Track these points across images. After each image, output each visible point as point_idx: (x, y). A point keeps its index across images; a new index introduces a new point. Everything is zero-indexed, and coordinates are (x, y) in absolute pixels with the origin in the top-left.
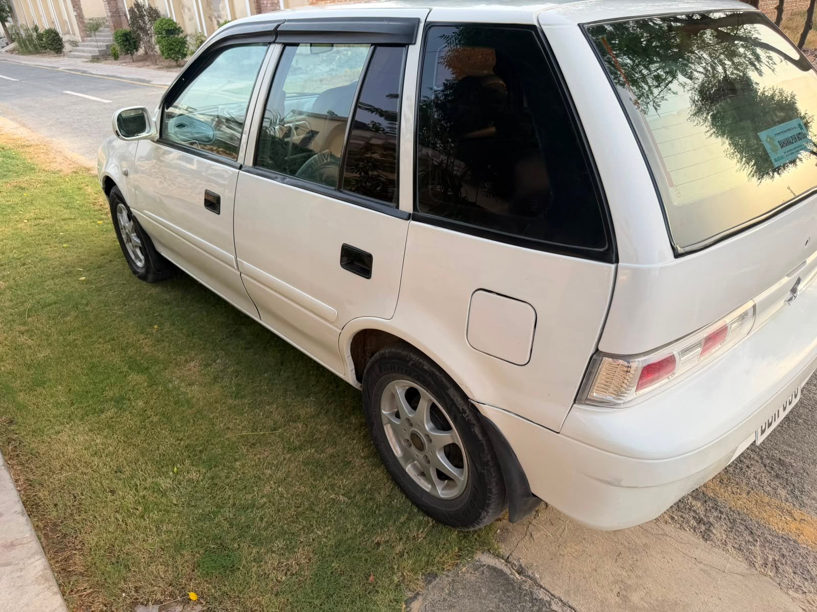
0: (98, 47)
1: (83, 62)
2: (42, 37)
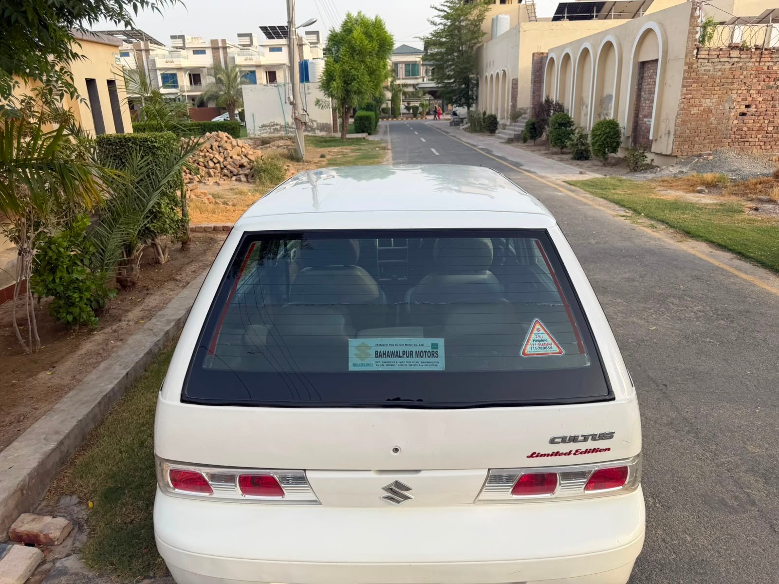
0: (515, 130)
1: (501, 143)
2: (486, 121)
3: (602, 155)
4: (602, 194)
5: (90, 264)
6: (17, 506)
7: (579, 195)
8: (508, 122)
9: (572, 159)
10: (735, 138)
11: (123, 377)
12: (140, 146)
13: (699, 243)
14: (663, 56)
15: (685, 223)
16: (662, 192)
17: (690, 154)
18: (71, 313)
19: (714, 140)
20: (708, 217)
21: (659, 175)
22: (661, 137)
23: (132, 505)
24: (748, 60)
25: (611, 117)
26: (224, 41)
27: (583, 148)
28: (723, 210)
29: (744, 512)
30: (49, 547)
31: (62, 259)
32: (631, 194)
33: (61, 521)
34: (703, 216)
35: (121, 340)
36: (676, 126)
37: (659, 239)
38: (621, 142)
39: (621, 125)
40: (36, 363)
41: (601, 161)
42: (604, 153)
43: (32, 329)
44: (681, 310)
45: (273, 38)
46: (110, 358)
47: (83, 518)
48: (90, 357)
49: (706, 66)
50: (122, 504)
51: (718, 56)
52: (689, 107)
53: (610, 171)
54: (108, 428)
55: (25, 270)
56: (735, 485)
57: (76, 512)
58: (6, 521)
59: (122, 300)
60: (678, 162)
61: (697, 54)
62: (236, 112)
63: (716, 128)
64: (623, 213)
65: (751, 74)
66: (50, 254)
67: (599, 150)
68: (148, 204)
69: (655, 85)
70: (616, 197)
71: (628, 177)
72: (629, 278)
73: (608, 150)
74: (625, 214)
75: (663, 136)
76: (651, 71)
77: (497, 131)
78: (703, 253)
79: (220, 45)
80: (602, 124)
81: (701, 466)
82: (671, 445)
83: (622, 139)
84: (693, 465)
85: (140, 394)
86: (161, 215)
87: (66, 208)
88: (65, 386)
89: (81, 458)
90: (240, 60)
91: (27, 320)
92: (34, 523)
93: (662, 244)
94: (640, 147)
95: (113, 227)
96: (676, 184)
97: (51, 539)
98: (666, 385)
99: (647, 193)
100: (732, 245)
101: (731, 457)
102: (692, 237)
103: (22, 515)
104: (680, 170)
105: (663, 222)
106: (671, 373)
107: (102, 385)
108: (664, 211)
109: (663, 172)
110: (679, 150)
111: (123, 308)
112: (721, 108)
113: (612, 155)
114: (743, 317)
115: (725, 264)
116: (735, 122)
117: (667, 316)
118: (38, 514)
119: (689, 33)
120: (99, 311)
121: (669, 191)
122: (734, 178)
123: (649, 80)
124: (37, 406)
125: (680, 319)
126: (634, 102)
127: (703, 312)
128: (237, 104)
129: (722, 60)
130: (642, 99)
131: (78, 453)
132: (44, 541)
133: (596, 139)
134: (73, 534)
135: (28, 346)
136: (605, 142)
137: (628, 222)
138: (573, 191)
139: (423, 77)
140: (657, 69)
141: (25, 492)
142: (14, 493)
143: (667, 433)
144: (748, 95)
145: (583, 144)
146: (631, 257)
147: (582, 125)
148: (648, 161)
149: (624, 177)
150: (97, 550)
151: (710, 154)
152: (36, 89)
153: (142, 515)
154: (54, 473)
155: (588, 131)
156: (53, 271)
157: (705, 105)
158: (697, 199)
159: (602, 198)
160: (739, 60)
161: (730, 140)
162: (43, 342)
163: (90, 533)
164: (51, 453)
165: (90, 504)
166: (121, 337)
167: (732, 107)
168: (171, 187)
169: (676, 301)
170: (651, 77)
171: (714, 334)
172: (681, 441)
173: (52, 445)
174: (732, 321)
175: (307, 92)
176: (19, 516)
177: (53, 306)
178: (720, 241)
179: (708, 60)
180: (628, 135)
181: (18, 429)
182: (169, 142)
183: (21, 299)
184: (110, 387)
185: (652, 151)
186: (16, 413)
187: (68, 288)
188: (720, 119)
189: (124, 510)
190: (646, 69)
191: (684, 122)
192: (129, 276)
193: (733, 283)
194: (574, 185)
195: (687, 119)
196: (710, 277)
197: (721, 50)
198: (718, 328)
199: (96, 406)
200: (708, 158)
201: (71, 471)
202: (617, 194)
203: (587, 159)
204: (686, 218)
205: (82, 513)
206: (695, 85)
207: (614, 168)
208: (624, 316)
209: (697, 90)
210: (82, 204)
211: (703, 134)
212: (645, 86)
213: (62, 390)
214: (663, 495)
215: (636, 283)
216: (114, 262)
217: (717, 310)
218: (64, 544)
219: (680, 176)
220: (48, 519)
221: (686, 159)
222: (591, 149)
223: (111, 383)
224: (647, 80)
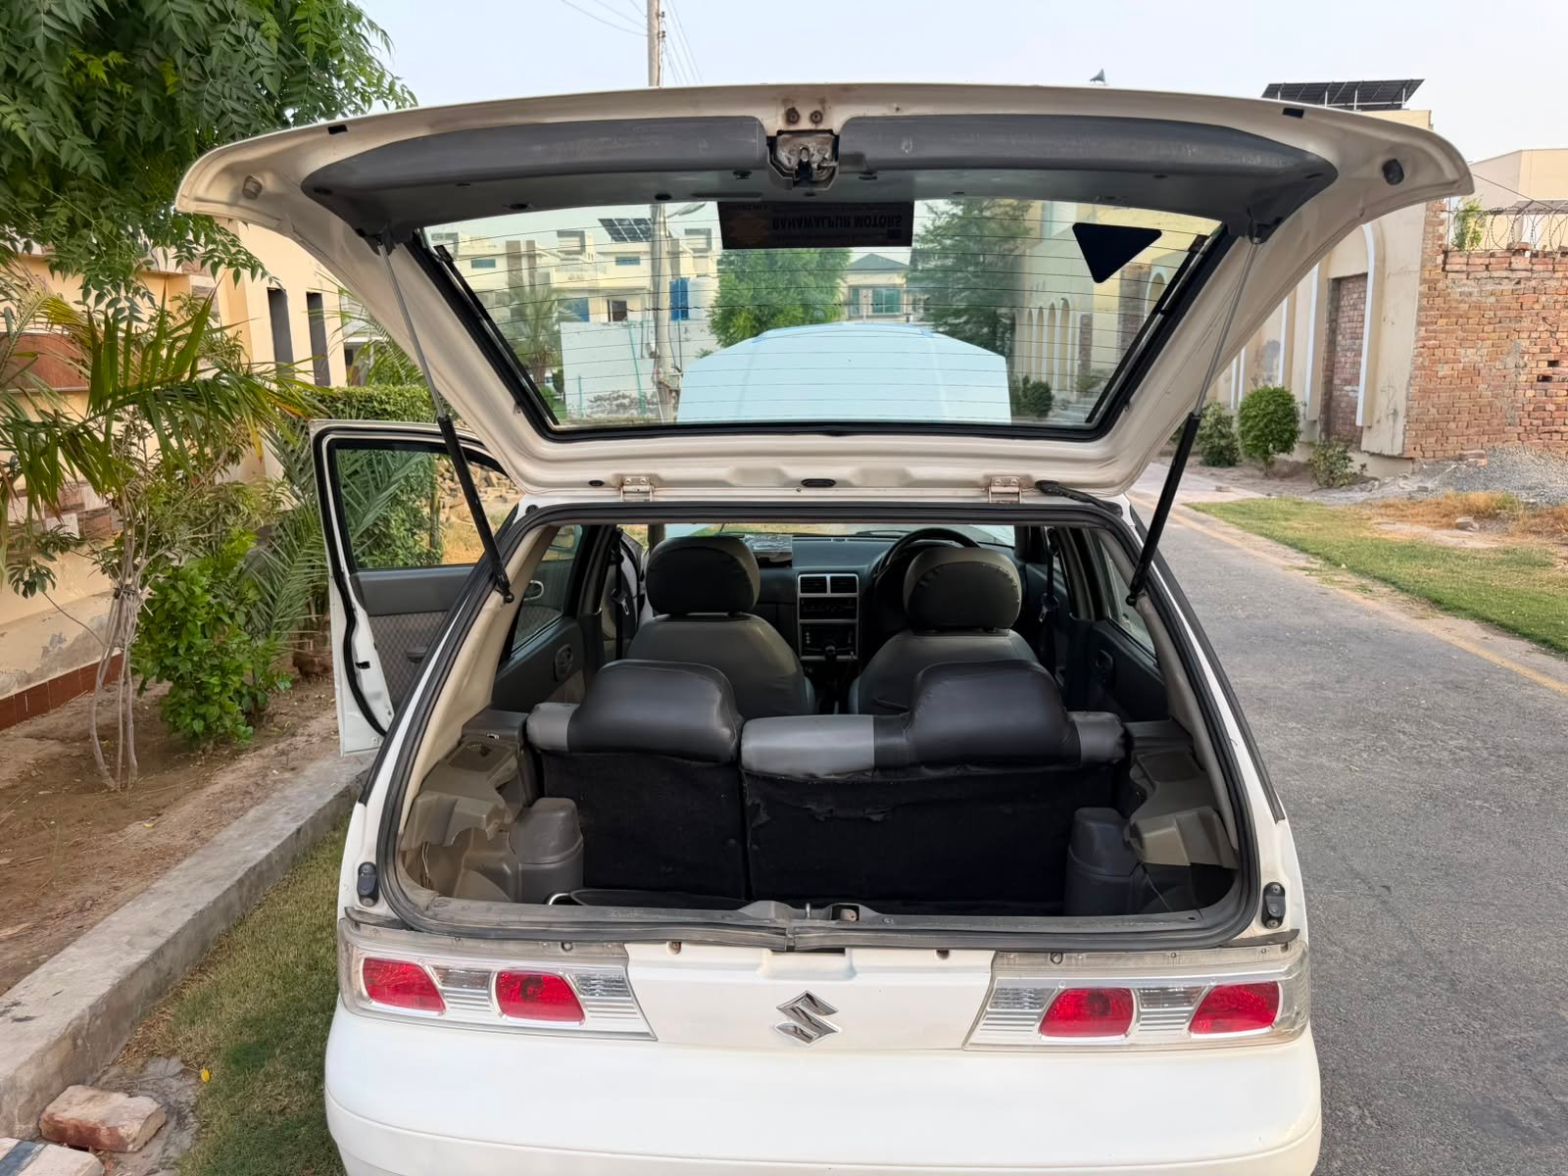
0: (1086, 411)
2: (1029, 393)
3: (1261, 455)
4: (1261, 528)
5: (247, 623)
6: (61, 1069)
7: (1214, 529)
8: (1073, 397)
9: (1201, 463)
10: (1531, 424)
11: (291, 836)
12: (359, 409)
13: (1459, 621)
14: (1376, 267)
15: (1431, 584)
16: (1382, 527)
17: (1440, 454)
18: (203, 717)
19: (1487, 427)
20: (1478, 573)
21: (1377, 494)
22: (1379, 421)
23: (286, 1078)
24: (1547, 275)
25: (1278, 383)
26: (531, 244)
27: (1223, 443)
28: (1511, 561)
29: (1554, 1143)
30: (115, 1155)
31: (194, 610)
32: (1319, 529)
33: (145, 1104)
34: (1467, 572)
35: (293, 769)
36: (1408, 399)
37: (1377, 613)
38: (1300, 432)
39: (1297, 399)
40: (125, 807)
41: (1261, 470)
42: (1267, 452)
43: (125, 747)
44: (1421, 746)
45: (623, 239)
46: (268, 801)
47: (187, 1102)
48: (231, 797)
49: (1464, 285)
50: (267, 1075)
51: (1487, 266)
52: (1434, 362)
53: (1278, 486)
54: (253, 932)
55: (122, 627)
56: (1536, 1088)
57: (174, 1090)
58: (38, 1097)
59: (301, 700)
60: (1417, 470)
61: (1445, 263)
62: (548, 374)
63: (1490, 405)
64: (1303, 564)
65: (1556, 301)
66: (174, 597)
67: (1256, 447)
68: (364, 515)
69: (1363, 321)
70: (1289, 533)
71: (1316, 498)
72: (1313, 683)
73: (1274, 448)
74: (1308, 565)
75: (1383, 421)
76: (1355, 296)
77: (1050, 413)
78: (1467, 639)
79: (523, 249)
80: (1261, 397)
81: (1462, 1048)
82: (1398, 1004)
83: (1301, 425)
84: (1446, 1044)
85: (321, 871)
86: (389, 542)
87: (212, 514)
88: (176, 849)
89: (194, 986)
90: (558, 279)
91: (117, 728)
92: (91, 1105)
93: (1382, 621)
94: (1338, 440)
95: (295, 552)
96: (1413, 512)
97: (121, 1139)
98: (1388, 888)
99: (1353, 527)
100: (1528, 626)
101: (1526, 1032)
102: (1447, 610)
103: (70, 1088)
104: (1421, 484)
105: (1385, 580)
106: (1400, 864)
107: (247, 848)
108: (1387, 561)
109: (1386, 490)
110: (1418, 448)
111: (301, 713)
112: (1499, 365)
113: (1283, 456)
114: (1552, 763)
115: (1514, 660)
116: (1530, 393)
117: (1393, 756)
118: (102, 1089)
119: (1426, 223)
120: (256, 715)
121: (1399, 525)
122: (1532, 501)
123: (1351, 313)
124: (120, 884)
125: (1420, 763)
126: (1323, 354)
127: (1468, 749)
128: (549, 361)
129: (1496, 274)
130: (1339, 349)
131: (189, 977)
132: (107, 1142)
133: (1249, 424)
134: (165, 1132)
135: (113, 777)
136: (1267, 431)
137: (1313, 579)
138: (1202, 522)
139: (908, 315)
140: (1365, 292)
141: (80, 1042)
142: (59, 1041)
143: (1390, 980)
144: (1552, 341)
145: (1223, 436)
146: (1319, 644)
147: (1221, 399)
148: (1354, 467)
149: (1307, 499)
150: (209, 1163)
151: (1481, 456)
152: (179, 298)
153: (304, 1097)
154: (139, 1012)
155: (1233, 411)
156: (176, 632)
157: (1467, 360)
158: (1455, 540)
159: (1262, 535)
160: (1529, 274)
161: (1521, 430)
162: (143, 770)
163: (198, 1131)
164: (137, 970)
165: (205, 1075)
166: (291, 765)
167: (1522, 364)
168: (412, 490)
169: (1413, 729)
170: (1354, 307)
171: (1492, 792)
172: (1420, 996)
173: (142, 955)
174: (1528, 770)
175: (683, 336)
176: (65, 1089)
177: (168, 701)
178: (1503, 618)
179: (1468, 275)
180: (1313, 419)
181: (79, 924)
182: (413, 405)
183: (108, 691)
184: (265, 852)
185: (1364, 447)
186: (79, 896)
187: (201, 666)
188: (1496, 387)
189: (269, 1088)
190: (1345, 292)
191: (1425, 393)
192: (317, 652)
193: (1531, 698)
194: (1203, 511)
195: (1431, 387)
196: (1482, 684)
197: (1492, 255)
198: (1499, 782)
199: (233, 886)
200: (1476, 462)
201: (173, 1011)
202: (1292, 528)
203: (1231, 463)
204: (1434, 576)
205: (186, 1093)
206: (1442, 322)
207: (1288, 483)
208: (1302, 753)
209: (1447, 332)
210: (241, 507)
211: (1465, 417)
212: (1344, 324)
213: (171, 855)
214: (1380, 1102)
215: (1330, 694)
216: (292, 622)
217: (1496, 747)
218: (145, 1152)
219: (1420, 496)
220: (119, 1098)
221: (1433, 464)
222: (1239, 444)
223: (266, 845)
224: (1347, 313)
